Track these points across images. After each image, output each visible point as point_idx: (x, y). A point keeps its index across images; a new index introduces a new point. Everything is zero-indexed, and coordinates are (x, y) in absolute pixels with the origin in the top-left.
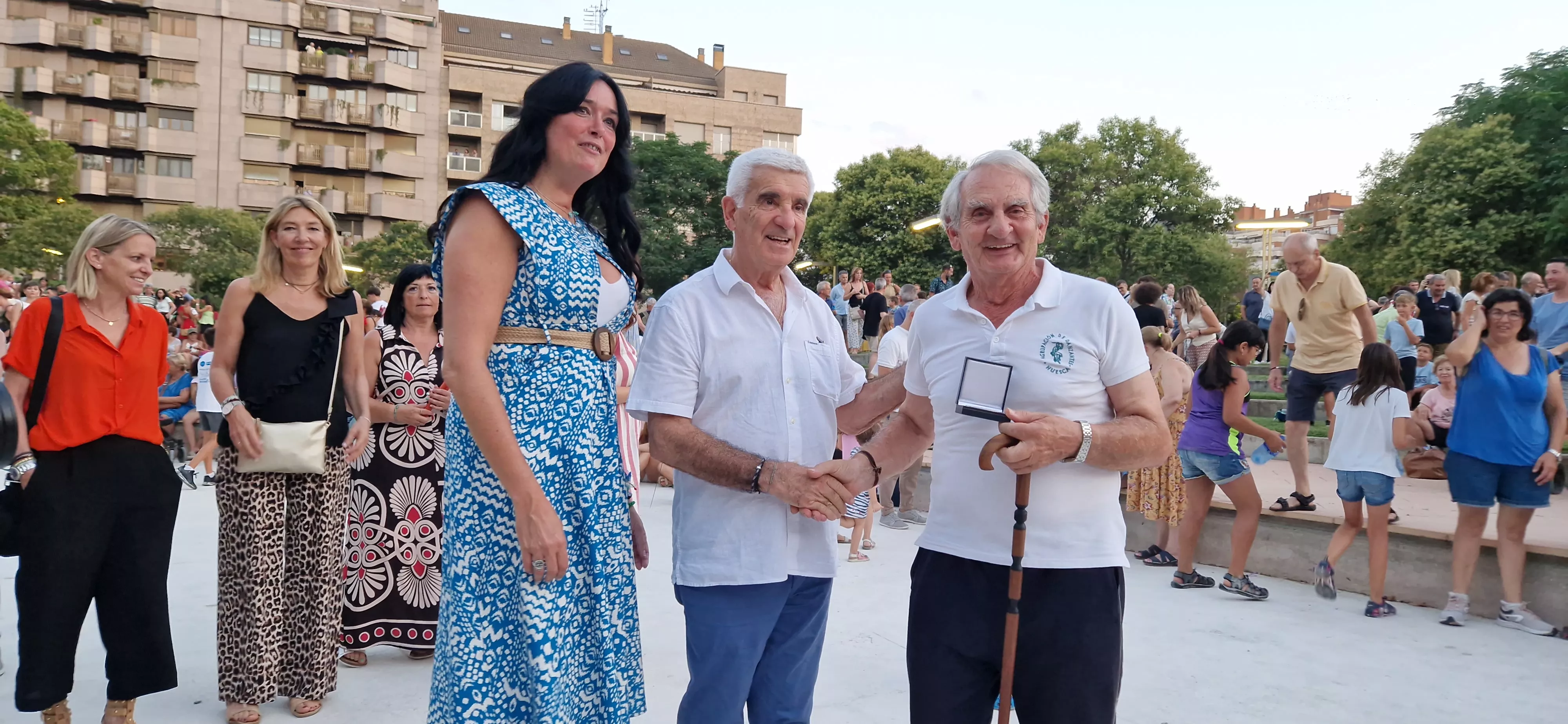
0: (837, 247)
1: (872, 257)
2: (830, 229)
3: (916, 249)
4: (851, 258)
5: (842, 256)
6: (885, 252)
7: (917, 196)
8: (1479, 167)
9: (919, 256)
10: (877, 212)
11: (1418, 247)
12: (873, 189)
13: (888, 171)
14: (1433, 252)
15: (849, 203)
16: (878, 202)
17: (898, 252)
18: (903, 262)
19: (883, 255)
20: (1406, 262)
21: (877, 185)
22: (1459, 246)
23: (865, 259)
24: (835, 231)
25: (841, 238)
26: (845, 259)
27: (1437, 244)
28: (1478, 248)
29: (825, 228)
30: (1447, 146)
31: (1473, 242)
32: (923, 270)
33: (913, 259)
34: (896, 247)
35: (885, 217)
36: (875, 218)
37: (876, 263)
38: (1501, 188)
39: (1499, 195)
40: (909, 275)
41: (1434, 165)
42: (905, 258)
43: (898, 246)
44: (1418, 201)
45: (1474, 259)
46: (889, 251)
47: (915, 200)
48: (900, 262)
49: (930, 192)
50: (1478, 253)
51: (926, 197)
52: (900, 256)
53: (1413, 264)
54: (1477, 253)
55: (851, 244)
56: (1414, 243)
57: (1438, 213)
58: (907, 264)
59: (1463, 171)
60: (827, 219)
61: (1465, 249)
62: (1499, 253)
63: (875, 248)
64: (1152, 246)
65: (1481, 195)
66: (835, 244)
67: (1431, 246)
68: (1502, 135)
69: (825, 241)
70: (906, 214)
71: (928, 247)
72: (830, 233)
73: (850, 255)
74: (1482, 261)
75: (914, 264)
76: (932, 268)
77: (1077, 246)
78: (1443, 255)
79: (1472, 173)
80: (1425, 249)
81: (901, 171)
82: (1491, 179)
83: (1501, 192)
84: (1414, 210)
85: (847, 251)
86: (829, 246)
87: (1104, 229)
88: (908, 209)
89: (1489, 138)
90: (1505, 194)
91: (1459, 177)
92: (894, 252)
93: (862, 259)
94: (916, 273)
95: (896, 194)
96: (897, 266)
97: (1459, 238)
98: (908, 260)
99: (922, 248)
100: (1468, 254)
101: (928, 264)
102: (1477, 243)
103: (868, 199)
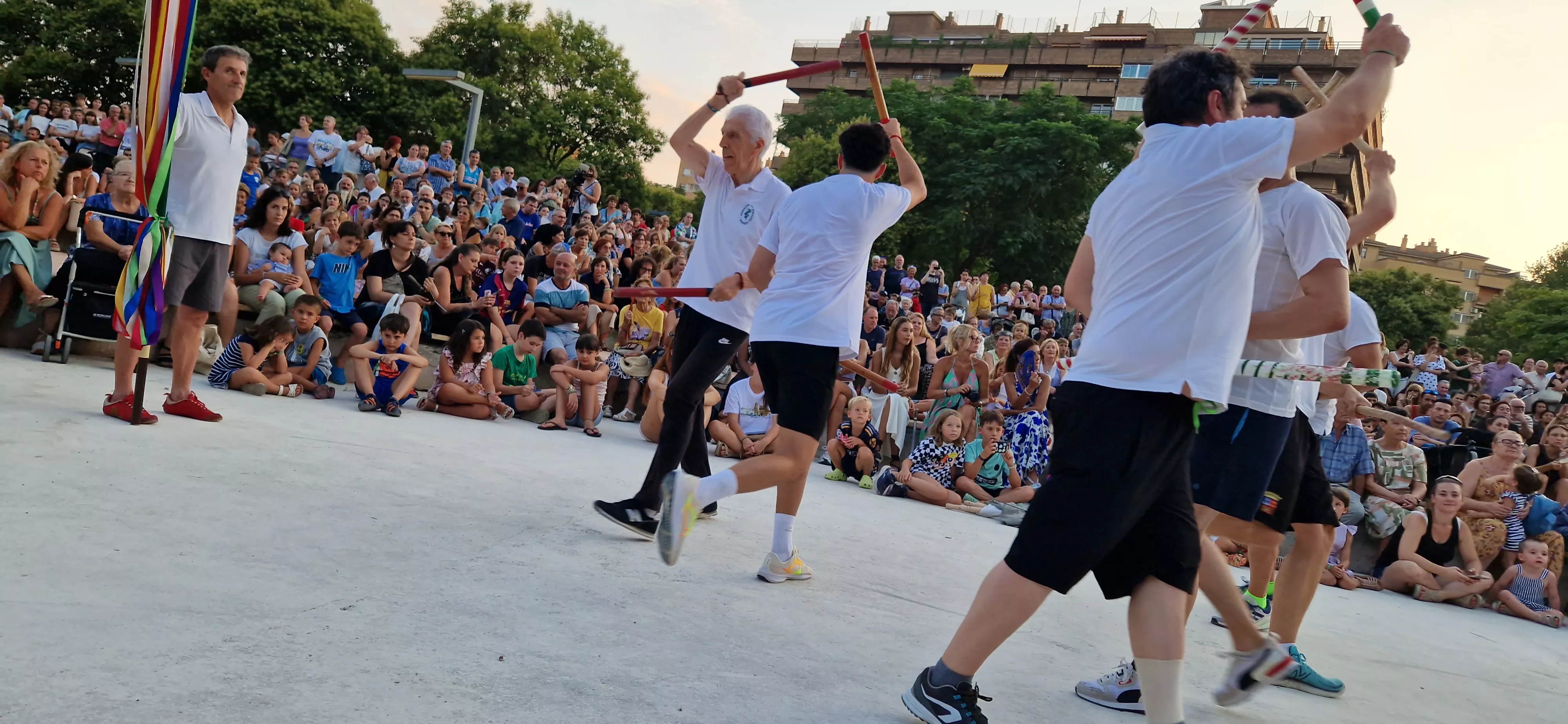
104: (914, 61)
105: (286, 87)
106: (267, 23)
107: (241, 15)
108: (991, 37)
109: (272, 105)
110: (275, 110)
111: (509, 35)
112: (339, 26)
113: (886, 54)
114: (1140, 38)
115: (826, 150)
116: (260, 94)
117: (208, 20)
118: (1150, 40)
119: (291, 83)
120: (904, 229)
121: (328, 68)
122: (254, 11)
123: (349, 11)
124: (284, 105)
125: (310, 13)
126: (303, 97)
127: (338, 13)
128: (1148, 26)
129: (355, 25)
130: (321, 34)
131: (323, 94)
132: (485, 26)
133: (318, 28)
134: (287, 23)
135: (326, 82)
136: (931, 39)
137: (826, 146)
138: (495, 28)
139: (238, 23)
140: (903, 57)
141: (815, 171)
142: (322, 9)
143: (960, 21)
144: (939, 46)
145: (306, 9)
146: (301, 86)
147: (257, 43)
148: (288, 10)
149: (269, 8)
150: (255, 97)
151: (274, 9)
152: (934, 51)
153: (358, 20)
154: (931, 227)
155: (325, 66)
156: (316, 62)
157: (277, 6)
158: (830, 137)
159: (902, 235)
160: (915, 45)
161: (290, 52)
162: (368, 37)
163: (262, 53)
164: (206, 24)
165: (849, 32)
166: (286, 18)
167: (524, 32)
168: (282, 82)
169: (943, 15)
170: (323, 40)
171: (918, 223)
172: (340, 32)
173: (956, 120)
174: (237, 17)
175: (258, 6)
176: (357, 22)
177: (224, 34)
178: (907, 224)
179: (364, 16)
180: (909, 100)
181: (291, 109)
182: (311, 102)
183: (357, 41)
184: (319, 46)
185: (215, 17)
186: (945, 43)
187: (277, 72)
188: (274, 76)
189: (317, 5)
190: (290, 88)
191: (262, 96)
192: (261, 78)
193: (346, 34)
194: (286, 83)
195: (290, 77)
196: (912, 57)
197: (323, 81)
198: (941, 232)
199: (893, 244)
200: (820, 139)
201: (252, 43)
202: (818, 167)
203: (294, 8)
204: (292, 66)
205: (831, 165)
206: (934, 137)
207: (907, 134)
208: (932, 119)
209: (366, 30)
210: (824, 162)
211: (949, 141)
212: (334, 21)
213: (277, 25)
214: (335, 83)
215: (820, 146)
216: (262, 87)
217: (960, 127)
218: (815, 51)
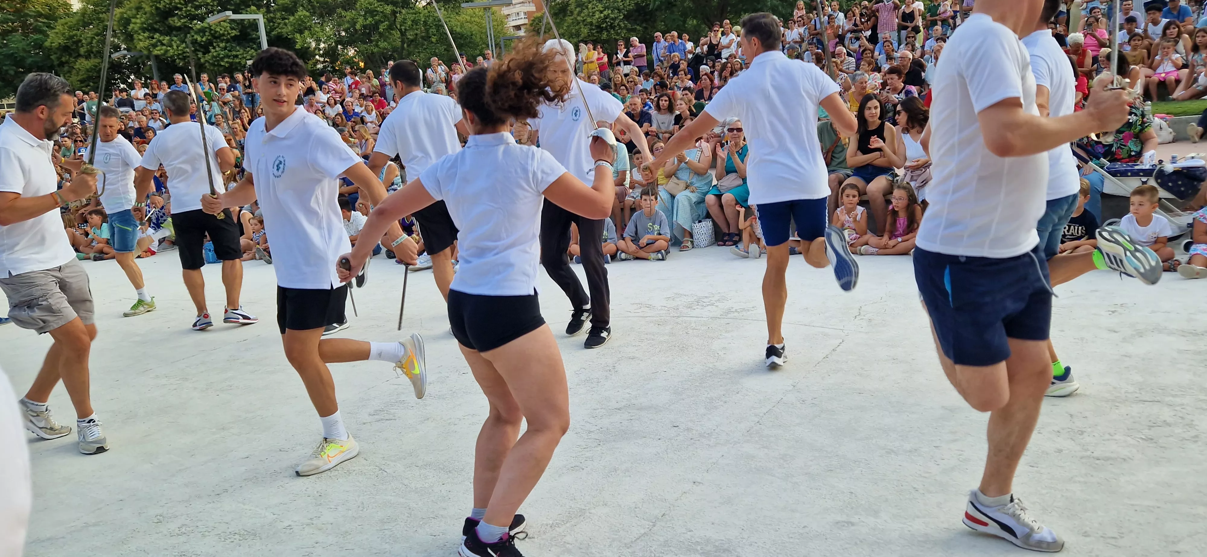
0: (149, 37)
1: (184, 45)
2: (138, 21)
3: (223, 35)
4: (164, 47)
5: (154, 46)
6: (196, 40)
9: (227, 41)
14: (589, 20)
17: (207, 39)
18: (214, 48)
19: (194, 42)
20: (577, 27)
22: (602, 15)
23: (178, 47)
24: (142, 23)
25: (151, 29)
26: (158, 48)
27: (591, 14)
28: (613, 16)
29: (133, 20)
31: (610, 12)
32: (234, 53)
33: (222, 45)
35: (189, 8)
37: (188, 50)
40: (222, 59)
42: (215, 44)
43: (207, 34)
45: (612, 24)
46: (199, 39)
48: (211, 48)
53: (581, 28)
54: (612, 19)
55: (162, 33)
56: (579, 14)
58: (217, 49)
60: (134, 12)
61: (606, 17)
62: (627, 17)
63: (186, 37)
64: (415, 22)
66: (146, 35)
67: (589, 15)
71: (234, 33)
72: (138, 25)
73: (163, 44)
74: (616, 24)
75: (225, 48)
76: (242, 51)
77: (358, 27)
78: (594, 22)
80: (585, 18)
85: (159, 41)
86: (141, 37)
87: (378, 11)
92: (204, 39)
93: (175, 47)
94: (228, 57)
96: (209, 52)
97: (602, 9)
98: (218, 46)
99: (229, 34)
100: (608, 20)
101: (238, 48)
102: (612, 13)
110: (199, 59)
119: (202, 38)
124: (204, 54)
131: (225, 38)
135: (223, 29)
163: (179, 24)
174: (158, 5)
190: (203, 41)
197: (221, 30)
216: (187, 47)
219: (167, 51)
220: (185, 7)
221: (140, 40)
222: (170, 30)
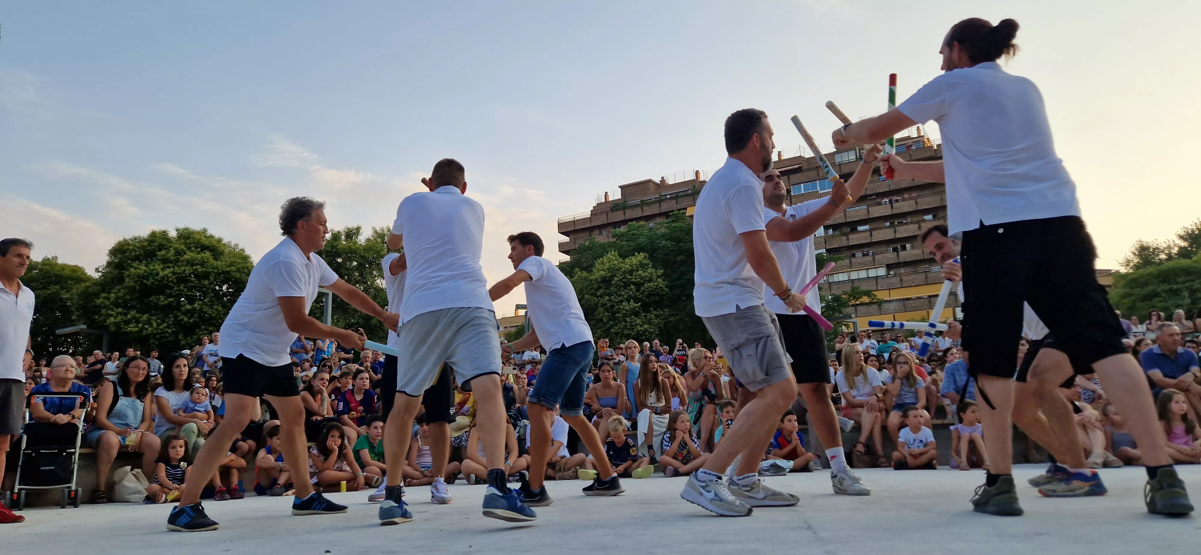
0: (121, 314)
1: (165, 325)
5: (127, 323)
7: (216, 271)
8: (642, 281)
10: (171, 282)
11: (615, 329)
12: (165, 261)
13: (183, 247)
15: (141, 272)
16: (174, 273)
17: (194, 321)
19: (177, 323)
21: (172, 258)
25: (126, 306)
30: (622, 268)
34: (192, 317)
35: (182, 288)
36: (170, 288)
37: (170, 331)
38: (654, 295)
39: (653, 300)
41: (616, 279)
43: (196, 316)
44: (610, 300)
47: (214, 275)
48: (197, 330)
49: (228, 269)
50: (651, 333)
51: (224, 272)
52: (196, 325)
55: (138, 312)
57: (626, 308)
59: (634, 283)
65: (644, 299)
66: (120, 310)
68: (648, 264)
69: (105, 307)
70: (205, 286)
79: (638, 285)
81: (196, 248)
82: (650, 289)
83: (654, 298)
84: (608, 305)
85: (135, 318)
88: (206, 282)
89: (642, 266)
90: (656, 299)
91: (632, 287)
92: (191, 321)
95: (194, 268)
103: (163, 269)
104: (645, 214)
105: (186, 322)
106: (167, 281)
107: (148, 280)
108: (694, 187)
109: (177, 338)
111: (347, 251)
112: (221, 271)
113: (624, 215)
114: (797, 166)
115: (591, 280)
116: (167, 332)
117: (124, 288)
118: (805, 166)
119: (190, 319)
120: (660, 323)
121: (216, 303)
122: (157, 274)
123: (228, 259)
124: (185, 336)
125: (198, 267)
126: (199, 327)
127: (219, 262)
128: (800, 157)
129: (233, 268)
130: (209, 279)
132: (329, 249)
133: (206, 275)
134: (183, 277)
135: (216, 313)
136: (653, 197)
137: (591, 277)
138: (337, 249)
139: (146, 284)
140: (638, 213)
141: (586, 296)
142: (207, 263)
143: (671, 181)
144: (660, 201)
145: (196, 265)
146: (197, 320)
147: (161, 296)
148: (183, 268)
149: (168, 269)
150: (163, 335)
151: (172, 269)
152: (658, 205)
153: (234, 264)
154: (679, 317)
155: (214, 302)
156: (206, 300)
157: (173, 267)
158: (591, 271)
159: (659, 328)
160: (643, 203)
161: (187, 297)
162: (244, 275)
163: (166, 302)
164: (122, 291)
165: (595, 205)
166: (181, 274)
167: (357, 245)
168: (183, 320)
169: (658, 180)
170: (210, 284)
171: (669, 317)
172: (222, 275)
173: (678, 240)
174: (145, 281)
175: (160, 270)
176: (235, 266)
177: (137, 295)
178: (661, 319)
179: (239, 261)
180: (642, 235)
181: (191, 338)
182: (206, 329)
183: (236, 278)
184: (208, 289)
185: (128, 285)
186: (664, 198)
187: (179, 314)
188: (176, 317)
189: (203, 260)
190: (189, 323)
191: (168, 333)
192: (167, 320)
193: (227, 276)
194: (186, 319)
195: (189, 315)
196: (643, 211)
197: (213, 313)
198: (687, 319)
199: (654, 335)
200: (585, 274)
201: (157, 297)
202: (587, 294)
203: (187, 266)
204: (188, 307)
205: (596, 290)
206: (666, 255)
207: (645, 257)
208: (660, 243)
209: (242, 270)
210: (591, 289)
211: (676, 256)
212: (217, 268)
213: (175, 281)
214: (222, 312)
215: (586, 279)
216: (168, 327)
217: (681, 244)
218: (574, 222)
219: (141, 330)
220: (177, 287)
221: (111, 315)
222: (149, 309)
